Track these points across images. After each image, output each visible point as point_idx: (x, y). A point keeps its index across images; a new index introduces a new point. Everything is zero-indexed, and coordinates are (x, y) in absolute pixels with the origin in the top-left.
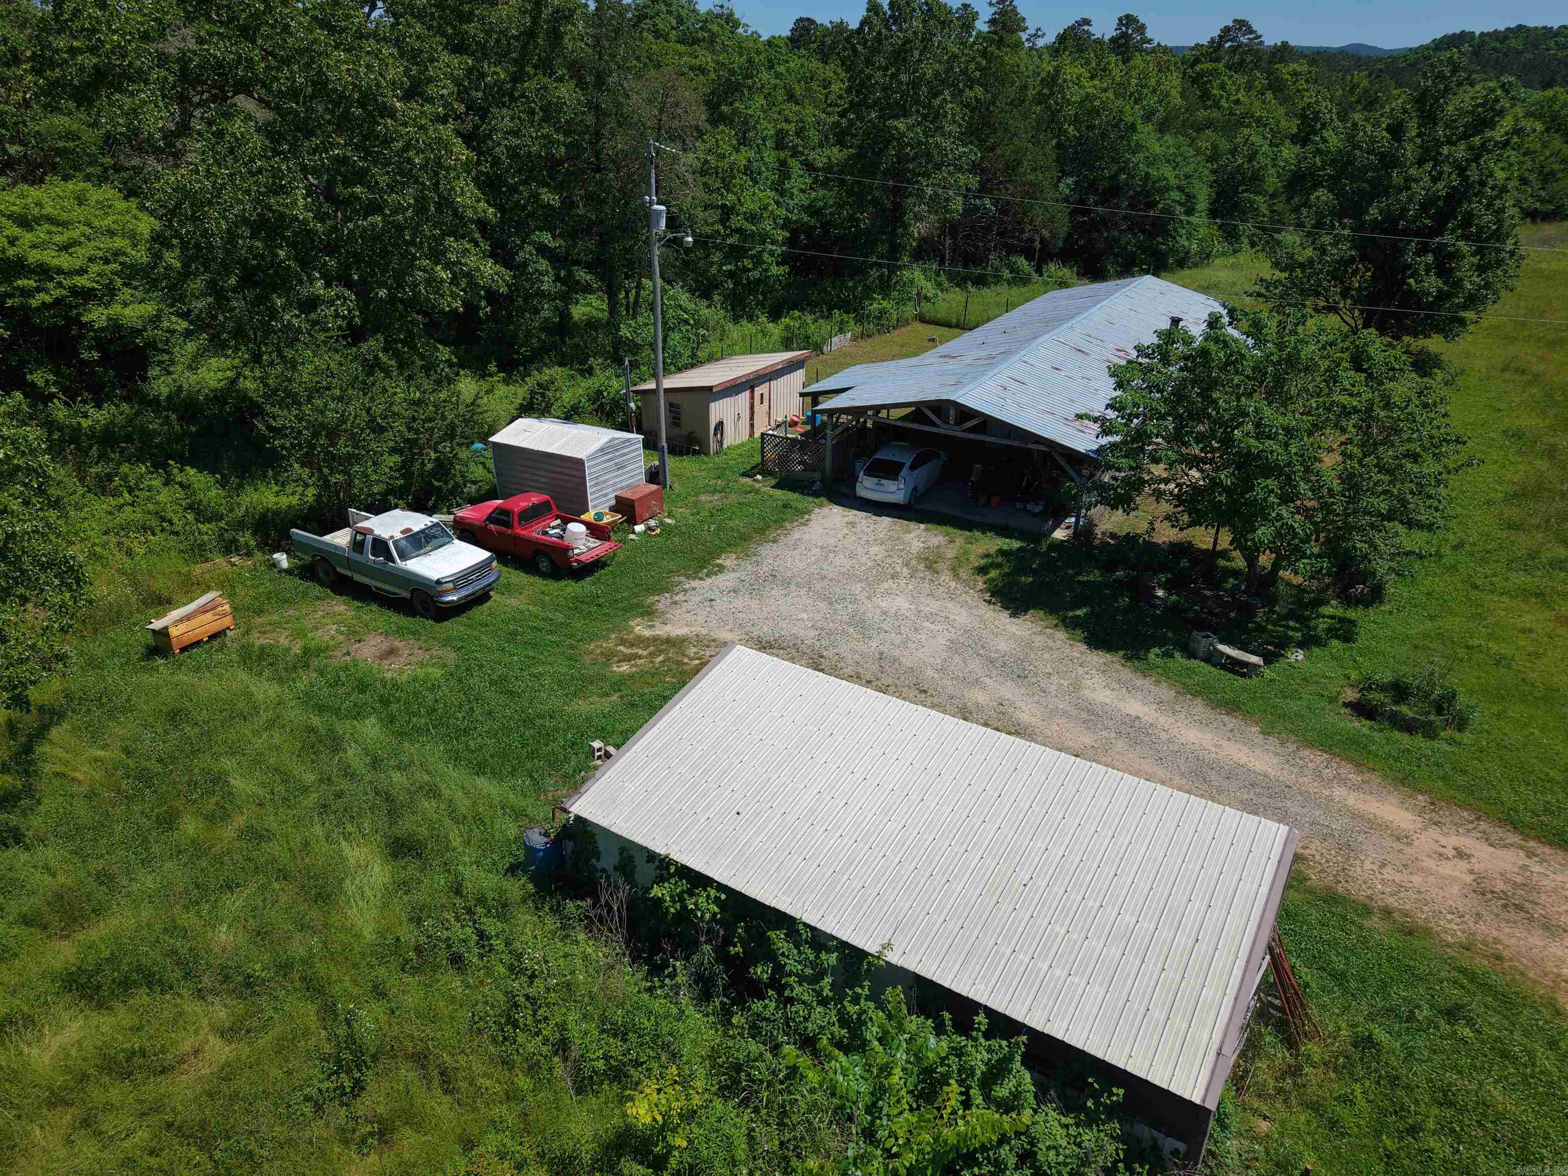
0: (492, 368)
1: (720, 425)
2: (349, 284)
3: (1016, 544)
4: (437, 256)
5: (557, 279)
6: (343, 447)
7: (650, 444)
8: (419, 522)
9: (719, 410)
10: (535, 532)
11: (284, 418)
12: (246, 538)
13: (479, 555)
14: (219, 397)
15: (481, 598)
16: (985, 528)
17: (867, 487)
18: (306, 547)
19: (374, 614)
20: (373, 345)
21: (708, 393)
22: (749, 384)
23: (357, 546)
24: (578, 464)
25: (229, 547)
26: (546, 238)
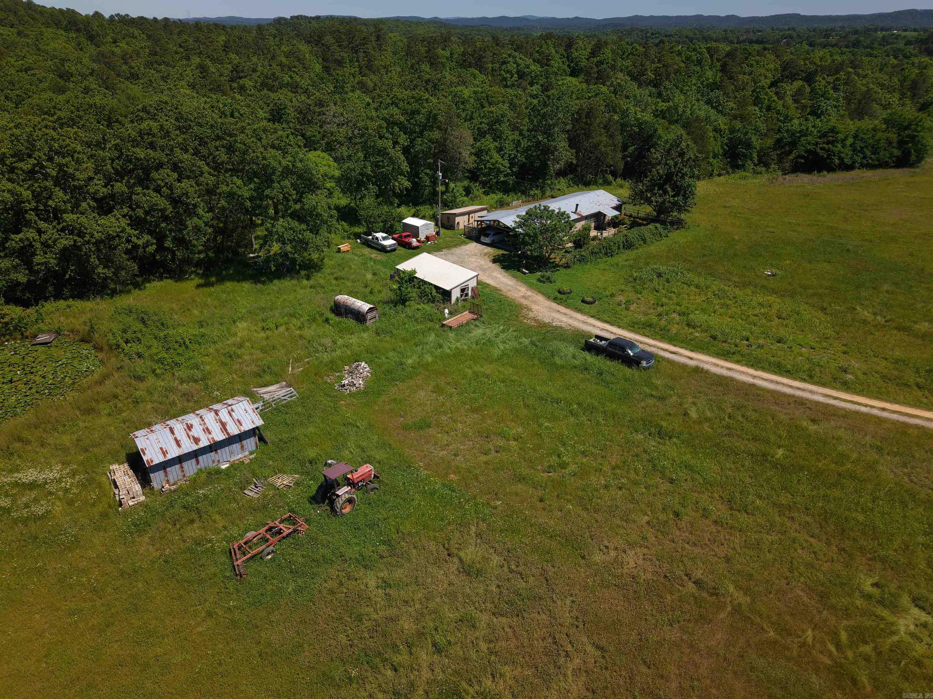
0: (411, 205)
1: (458, 223)
2: (377, 185)
3: (507, 253)
4: (396, 180)
5: (431, 181)
6: (372, 220)
7: (437, 225)
8: (385, 235)
9: (458, 219)
10: (407, 240)
11: (362, 213)
12: (352, 237)
13: (394, 242)
14: (345, 207)
15: (394, 250)
16: (502, 249)
17: (483, 239)
18: (363, 238)
19: (374, 251)
20: (381, 199)
21: (455, 215)
22: (469, 213)
23: (373, 239)
24: (418, 228)
25: (349, 238)
26: (428, 171)
